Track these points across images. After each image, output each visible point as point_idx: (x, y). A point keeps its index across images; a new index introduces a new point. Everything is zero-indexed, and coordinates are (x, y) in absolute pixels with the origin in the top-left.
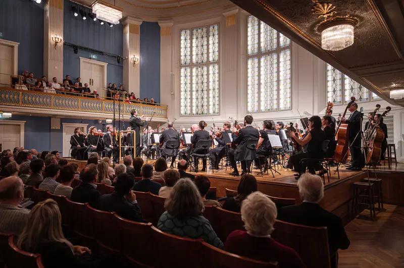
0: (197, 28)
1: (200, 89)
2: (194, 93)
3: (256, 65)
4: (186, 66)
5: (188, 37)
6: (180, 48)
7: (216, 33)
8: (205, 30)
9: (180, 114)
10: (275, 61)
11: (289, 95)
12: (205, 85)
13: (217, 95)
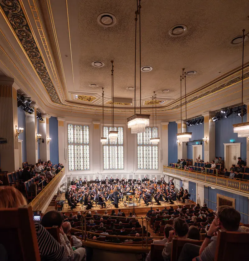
0: (77, 125)
1: (79, 157)
2: (76, 159)
3: (108, 149)
4: (71, 144)
5: (72, 129)
6: (68, 134)
7: (88, 130)
8: (81, 127)
9: (69, 170)
10: (116, 149)
11: (123, 164)
12: (82, 155)
13: (88, 160)
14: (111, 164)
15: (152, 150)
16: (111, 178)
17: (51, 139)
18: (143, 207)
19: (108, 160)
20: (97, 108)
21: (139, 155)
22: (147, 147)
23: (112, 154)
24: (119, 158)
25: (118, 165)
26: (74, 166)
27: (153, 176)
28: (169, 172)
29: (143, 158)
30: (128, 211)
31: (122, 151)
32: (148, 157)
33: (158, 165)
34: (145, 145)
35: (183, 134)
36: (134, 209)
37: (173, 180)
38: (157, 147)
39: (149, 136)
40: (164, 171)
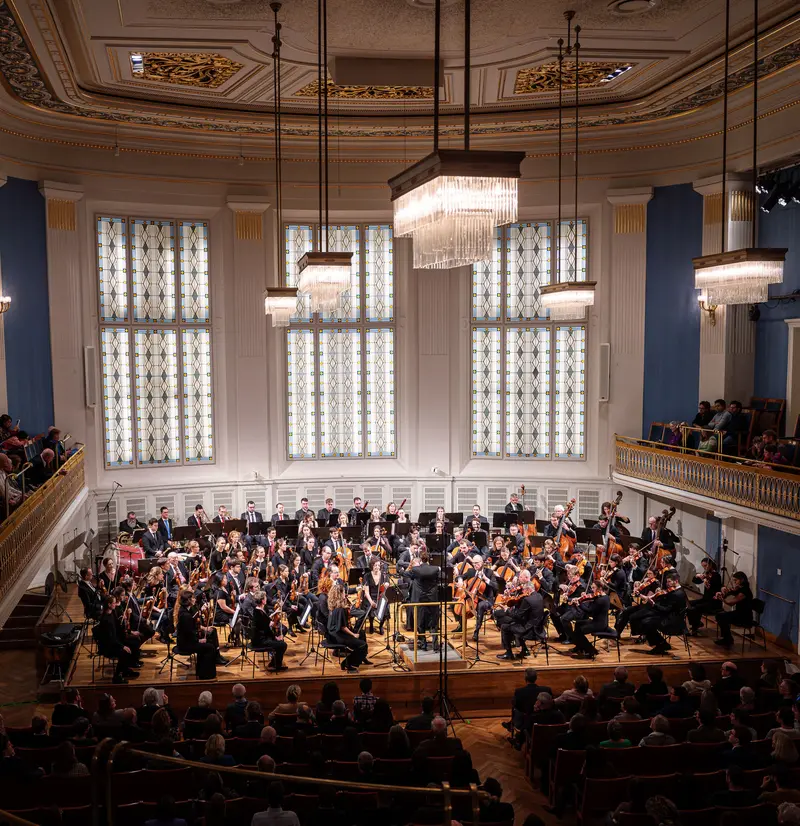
0: (148, 220)
1: (157, 394)
2: (142, 403)
3: (310, 348)
4: (115, 323)
5: (120, 243)
6: (97, 270)
7: (202, 245)
8: (167, 229)
9: (106, 465)
10: (356, 347)
11: (390, 426)
12: (173, 382)
13: (207, 410)
14: (326, 428)
15: (553, 352)
16: (327, 506)
17: (8, 299)
18: (493, 667)
19: (311, 408)
20: (249, 124)
21: (478, 377)
22: (528, 335)
23: (333, 373)
24: (372, 398)
25: (364, 433)
26: (135, 440)
27: (557, 495)
28: (648, 475)
29: (503, 392)
30: (411, 686)
31: (389, 358)
32: (528, 390)
33: (585, 434)
34: (514, 325)
35: (736, 257)
36: (443, 679)
37: (668, 517)
38: (580, 334)
39: (536, 272)
40: (620, 466)
